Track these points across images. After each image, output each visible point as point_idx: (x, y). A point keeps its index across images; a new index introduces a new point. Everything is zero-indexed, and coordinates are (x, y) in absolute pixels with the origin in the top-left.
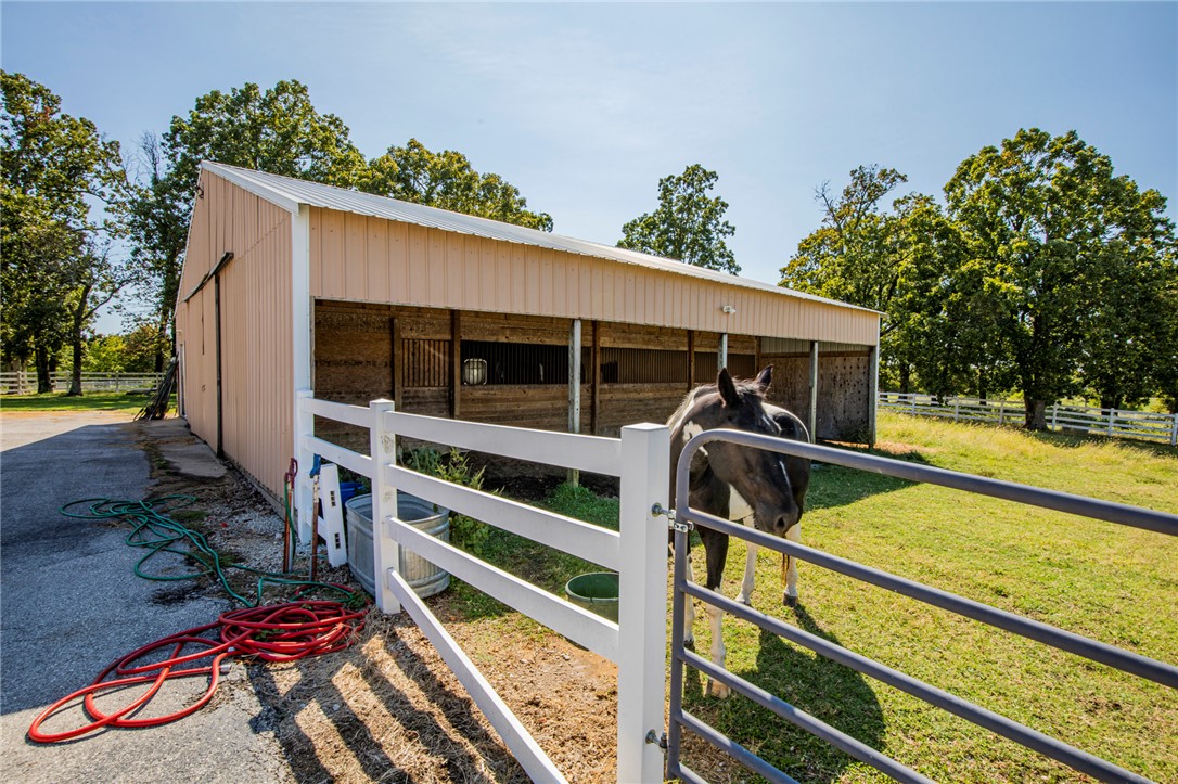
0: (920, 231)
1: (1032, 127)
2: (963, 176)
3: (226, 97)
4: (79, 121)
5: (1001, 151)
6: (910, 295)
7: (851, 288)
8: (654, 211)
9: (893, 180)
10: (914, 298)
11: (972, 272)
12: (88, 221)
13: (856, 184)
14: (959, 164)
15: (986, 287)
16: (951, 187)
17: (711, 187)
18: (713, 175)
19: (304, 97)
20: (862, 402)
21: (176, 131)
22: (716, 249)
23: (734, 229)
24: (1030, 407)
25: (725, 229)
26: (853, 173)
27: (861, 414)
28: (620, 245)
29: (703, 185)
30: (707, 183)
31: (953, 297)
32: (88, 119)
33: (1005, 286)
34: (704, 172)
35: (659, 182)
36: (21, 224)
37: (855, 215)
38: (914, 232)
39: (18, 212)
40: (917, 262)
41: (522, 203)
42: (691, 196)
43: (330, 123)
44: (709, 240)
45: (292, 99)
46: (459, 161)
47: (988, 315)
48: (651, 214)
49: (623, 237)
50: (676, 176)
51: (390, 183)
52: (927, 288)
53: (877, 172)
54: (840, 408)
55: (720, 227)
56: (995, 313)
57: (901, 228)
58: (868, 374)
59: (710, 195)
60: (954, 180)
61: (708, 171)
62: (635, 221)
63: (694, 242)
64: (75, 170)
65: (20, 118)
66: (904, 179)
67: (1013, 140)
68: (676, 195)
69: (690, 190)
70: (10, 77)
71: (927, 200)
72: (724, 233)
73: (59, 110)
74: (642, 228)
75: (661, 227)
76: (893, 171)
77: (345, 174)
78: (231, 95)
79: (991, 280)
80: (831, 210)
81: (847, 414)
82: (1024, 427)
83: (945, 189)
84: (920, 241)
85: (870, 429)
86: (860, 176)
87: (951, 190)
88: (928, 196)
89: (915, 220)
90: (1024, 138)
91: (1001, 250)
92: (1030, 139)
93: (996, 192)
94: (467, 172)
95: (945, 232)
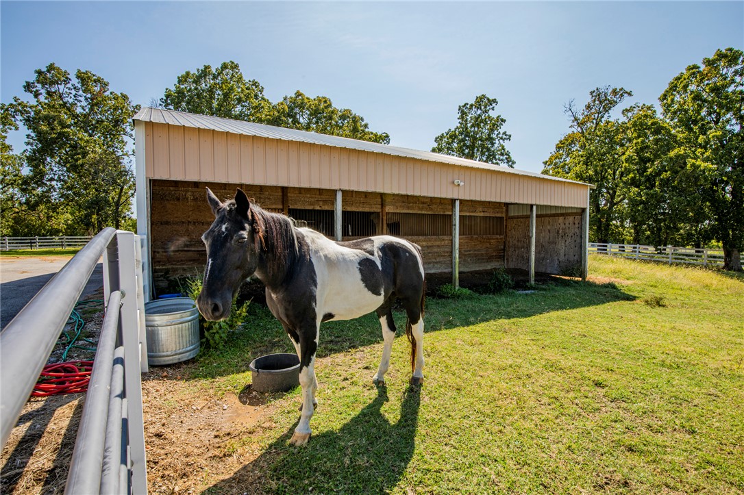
0: (639, 130)
1: (727, 47)
2: (673, 88)
3: (193, 75)
4: (120, 95)
5: (703, 68)
6: (631, 175)
7: (591, 172)
8: (455, 127)
9: (622, 95)
10: (635, 177)
11: (678, 156)
12: (125, 151)
13: (595, 101)
14: (671, 80)
15: (688, 166)
16: (664, 97)
17: (493, 109)
18: (495, 101)
19: (237, 71)
20: (577, 248)
21: (167, 96)
22: (498, 151)
23: (510, 136)
24: (728, 254)
25: (504, 137)
26: (592, 93)
27: (576, 256)
28: (433, 150)
29: (488, 108)
30: (491, 107)
31: (664, 175)
32: (124, 93)
33: (703, 165)
34: (488, 99)
35: (458, 108)
36: (88, 153)
37: (595, 121)
38: (635, 130)
39: (86, 147)
40: (637, 152)
41: (366, 126)
42: (480, 116)
43: (253, 85)
44: (493, 144)
45: (231, 72)
46: (325, 102)
47: (691, 187)
48: (453, 130)
49: (435, 145)
50: (470, 103)
51: (283, 118)
52: (645, 170)
53: (610, 90)
54: (562, 252)
55: (501, 135)
56: (697, 185)
57: (628, 128)
58: (581, 228)
59: (493, 114)
60: (667, 91)
61: (491, 99)
62: (443, 134)
63: (482, 146)
64: (117, 123)
65: (89, 96)
66: (630, 94)
67: (711, 57)
68: (470, 116)
69: (479, 112)
70: (83, 73)
71: (649, 108)
72: (504, 140)
73: (108, 90)
74: (448, 139)
75: (460, 137)
76: (621, 89)
77: (258, 115)
78: (196, 73)
79: (693, 161)
80: (576, 119)
81: (567, 257)
82: (723, 268)
83: (659, 99)
84: (639, 137)
85: (583, 267)
86: (597, 95)
87: (664, 99)
88: (649, 105)
89: (635, 122)
90: (721, 56)
91: (701, 139)
92: (725, 56)
93: (697, 97)
94: (330, 109)
95: (658, 129)
